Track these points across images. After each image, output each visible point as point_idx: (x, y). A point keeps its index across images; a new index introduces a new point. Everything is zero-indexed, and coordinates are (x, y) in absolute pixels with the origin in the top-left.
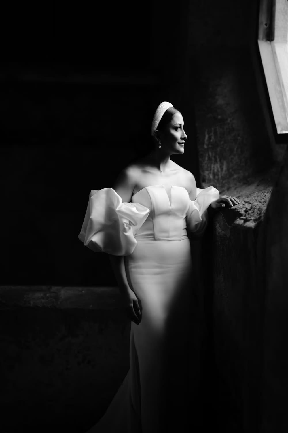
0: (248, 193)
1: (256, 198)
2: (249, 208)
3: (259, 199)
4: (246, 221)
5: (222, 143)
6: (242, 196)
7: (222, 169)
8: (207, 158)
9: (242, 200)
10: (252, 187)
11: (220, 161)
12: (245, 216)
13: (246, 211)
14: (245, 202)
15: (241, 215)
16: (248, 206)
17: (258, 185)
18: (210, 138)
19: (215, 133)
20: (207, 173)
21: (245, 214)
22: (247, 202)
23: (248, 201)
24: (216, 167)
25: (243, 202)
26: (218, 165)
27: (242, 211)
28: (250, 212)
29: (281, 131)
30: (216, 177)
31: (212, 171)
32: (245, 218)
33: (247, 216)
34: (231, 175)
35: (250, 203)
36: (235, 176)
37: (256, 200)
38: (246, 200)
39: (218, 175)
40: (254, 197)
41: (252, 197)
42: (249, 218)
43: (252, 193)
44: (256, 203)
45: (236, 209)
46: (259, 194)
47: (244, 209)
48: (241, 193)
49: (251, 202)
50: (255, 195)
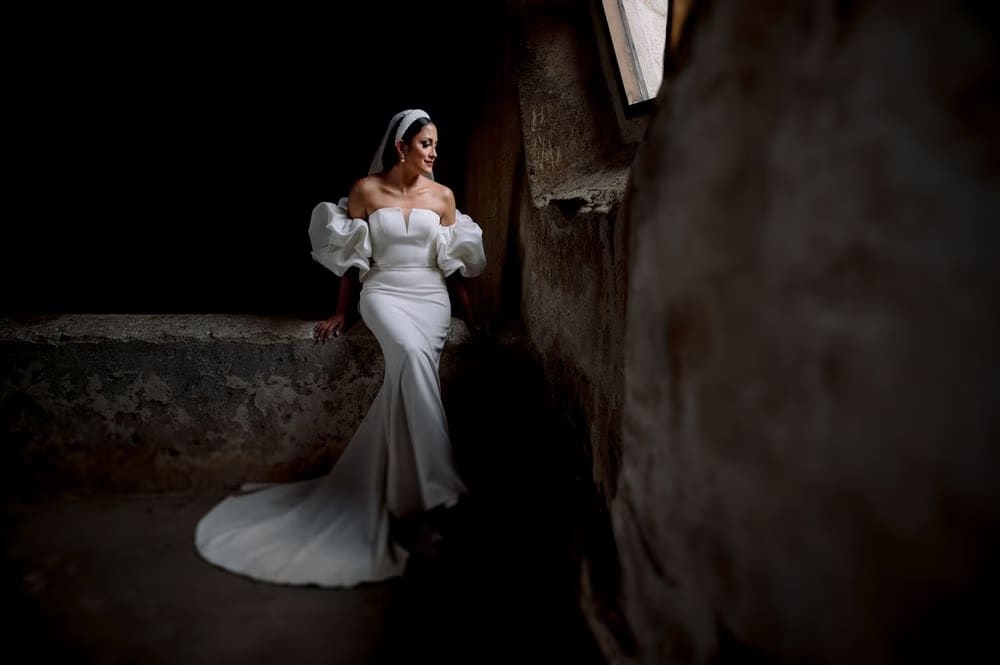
5: (555, 124)
7: (555, 158)
8: (535, 145)
11: (553, 146)
15: (586, 203)
18: (539, 118)
19: (546, 112)
20: (535, 162)
24: (548, 154)
26: (550, 152)
30: (548, 167)
31: (542, 161)
34: (568, 164)
36: (573, 165)
39: (550, 165)
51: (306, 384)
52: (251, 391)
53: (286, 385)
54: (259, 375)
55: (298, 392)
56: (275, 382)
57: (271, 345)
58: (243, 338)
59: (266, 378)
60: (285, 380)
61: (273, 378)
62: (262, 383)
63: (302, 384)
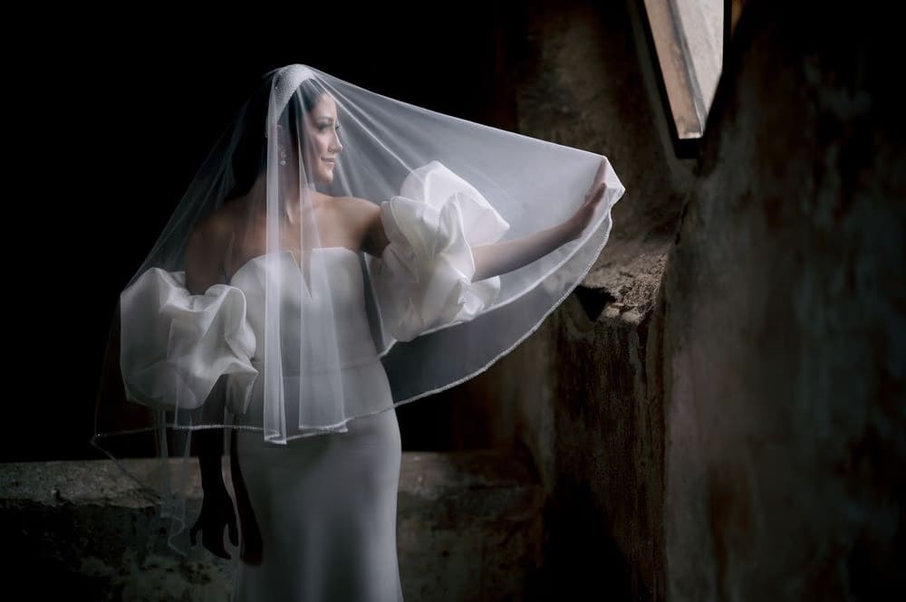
0: (626, 256)
1: (641, 266)
2: (628, 285)
3: (648, 266)
4: (624, 310)
6: (615, 263)
9: (614, 271)
10: (635, 245)
12: (622, 301)
13: (623, 292)
14: (621, 274)
15: (613, 300)
16: (628, 282)
17: (645, 241)
21: (621, 297)
22: (625, 274)
23: (627, 271)
25: (618, 276)
27: (616, 292)
28: (631, 293)
29: (686, 133)
32: (622, 305)
33: (626, 301)
35: (631, 276)
37: (642, 270)
38: (624, 270)
40: (639, 264)
41: (635, 264)
42: (631, 306)
43: (633, 257)
44: (641, 276)
45: (604, 288)
46: (649, 257)
47: (620, 288)
48: (613, 258)
49: (631, 273)
50: (640, 260)
51: (201, 567)
52: (118, 580)
53: (170, 570)
54: (129, 555)
55: (190, 580)
56: (154, 566)
57: (149, 508)
58: (107, 499)
59: (141, 559)
60: (170, 563)
61: (150, 560)
62: (134, 567)
63: (195, 568)
